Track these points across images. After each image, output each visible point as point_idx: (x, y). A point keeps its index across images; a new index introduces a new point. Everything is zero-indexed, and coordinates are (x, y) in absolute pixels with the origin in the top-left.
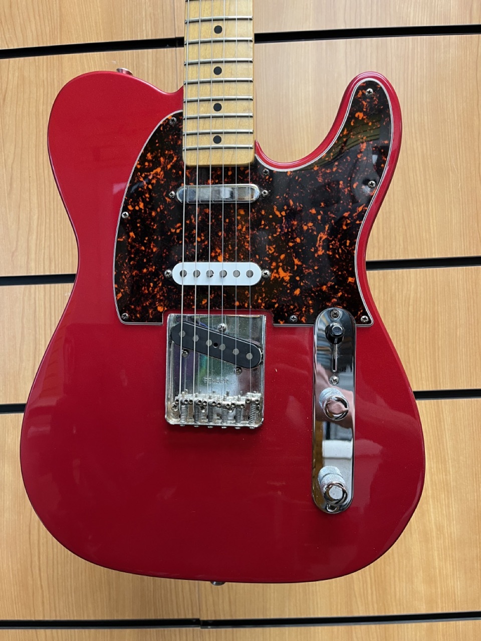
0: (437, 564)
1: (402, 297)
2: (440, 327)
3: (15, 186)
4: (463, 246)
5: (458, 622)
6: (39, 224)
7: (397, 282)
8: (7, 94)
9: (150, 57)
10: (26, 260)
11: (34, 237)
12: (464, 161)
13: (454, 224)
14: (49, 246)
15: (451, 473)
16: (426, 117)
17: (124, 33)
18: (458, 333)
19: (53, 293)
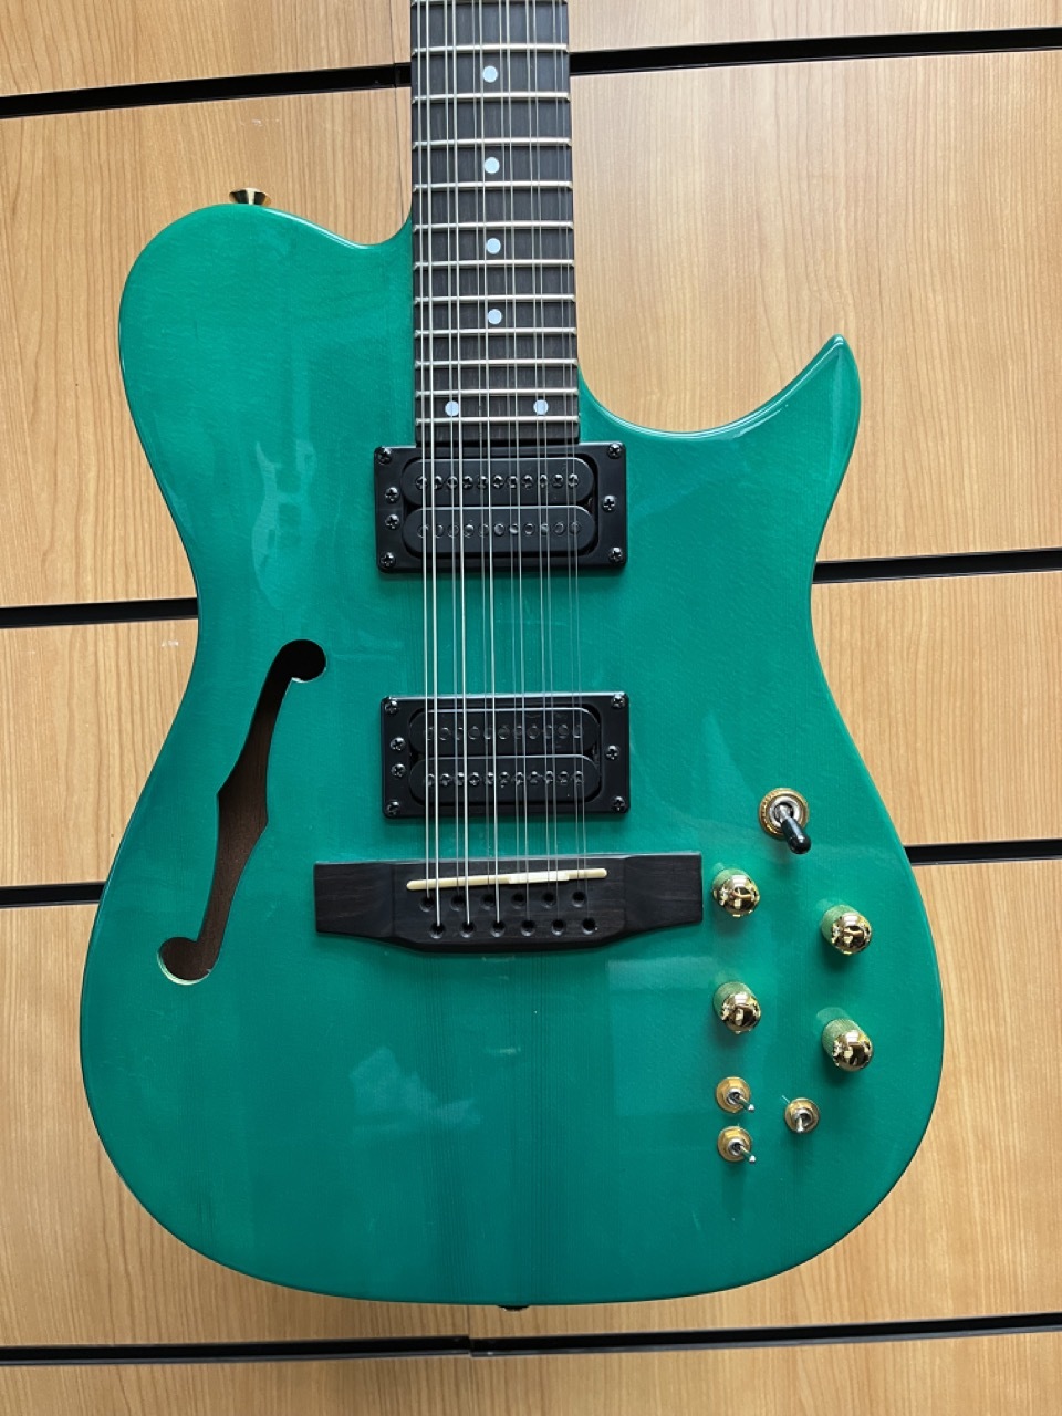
0: (977, 1214)
1: (902, 641)
2: (985, 705)
3: (43, 404)
4: (1036, 525)
5: (1022, 1335)
6: (101, 489)
7: (891, 607)
8: (19, 199)
9: (338, 107)
10: (73, 571)
11: (91, 517)
12: (1040, 336)
13: (1016, 476)
14: (124, 539)
15: (1008, 1020)
16: (955, 239)
17: (277, 55)
18: (1025, 717)
19: (134, 642)
